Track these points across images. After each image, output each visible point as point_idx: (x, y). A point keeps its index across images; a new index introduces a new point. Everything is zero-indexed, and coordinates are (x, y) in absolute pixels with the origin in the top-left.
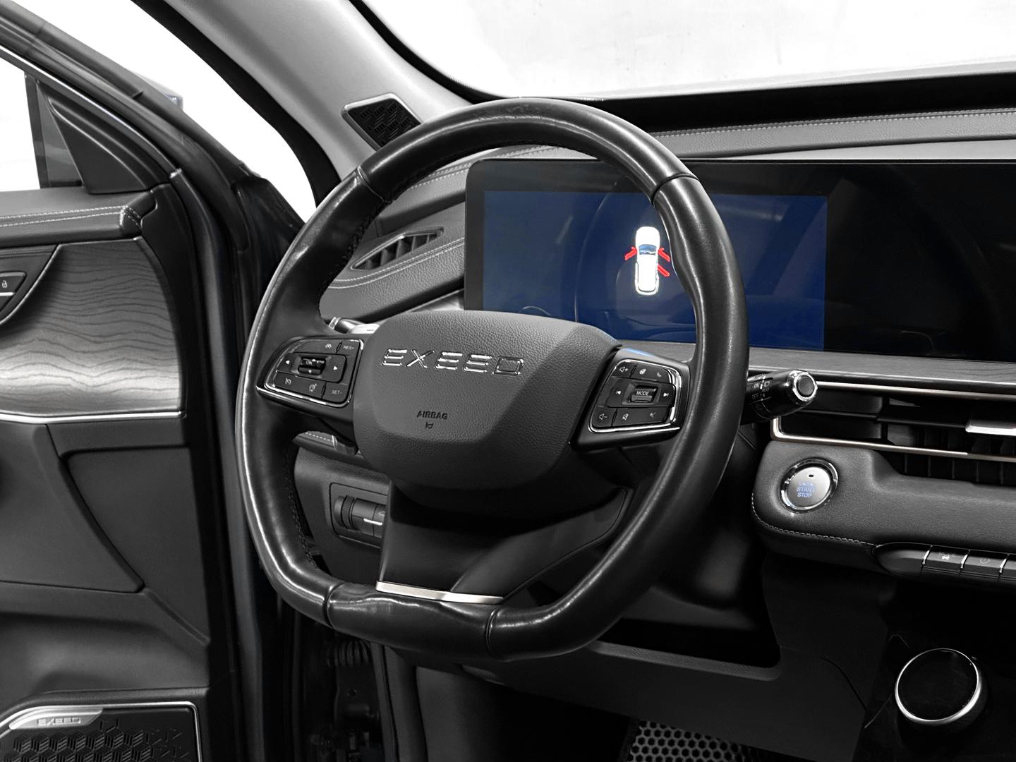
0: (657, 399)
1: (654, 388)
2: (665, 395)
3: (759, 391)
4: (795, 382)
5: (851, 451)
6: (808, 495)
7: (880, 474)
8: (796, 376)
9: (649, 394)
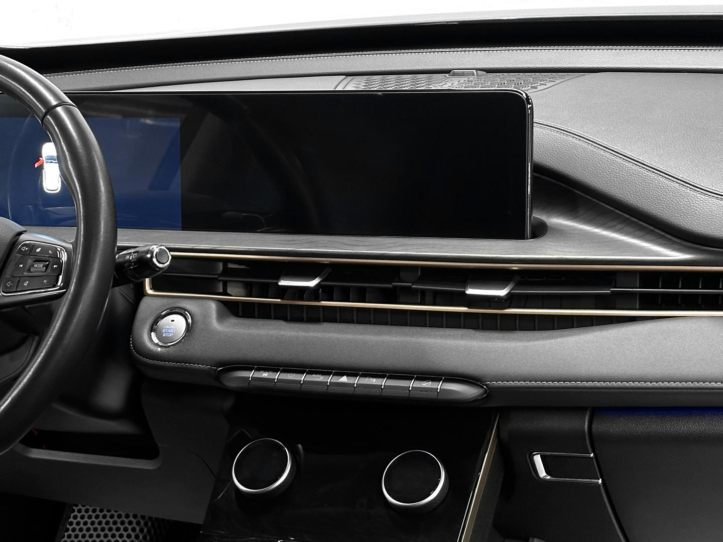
0: (49, 270)
1: (47, 261)
2: (55, 266)
3: (129, 261)
4: (155, 253)
5: (200, 302)
6: (171, 335)
7: (221, 317)
8: (156, 250)
9: (43, 266)
